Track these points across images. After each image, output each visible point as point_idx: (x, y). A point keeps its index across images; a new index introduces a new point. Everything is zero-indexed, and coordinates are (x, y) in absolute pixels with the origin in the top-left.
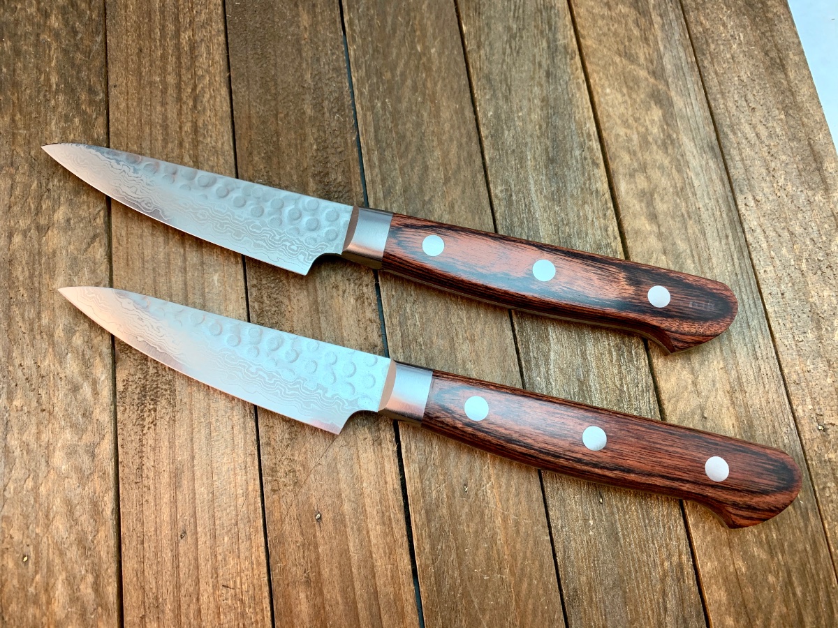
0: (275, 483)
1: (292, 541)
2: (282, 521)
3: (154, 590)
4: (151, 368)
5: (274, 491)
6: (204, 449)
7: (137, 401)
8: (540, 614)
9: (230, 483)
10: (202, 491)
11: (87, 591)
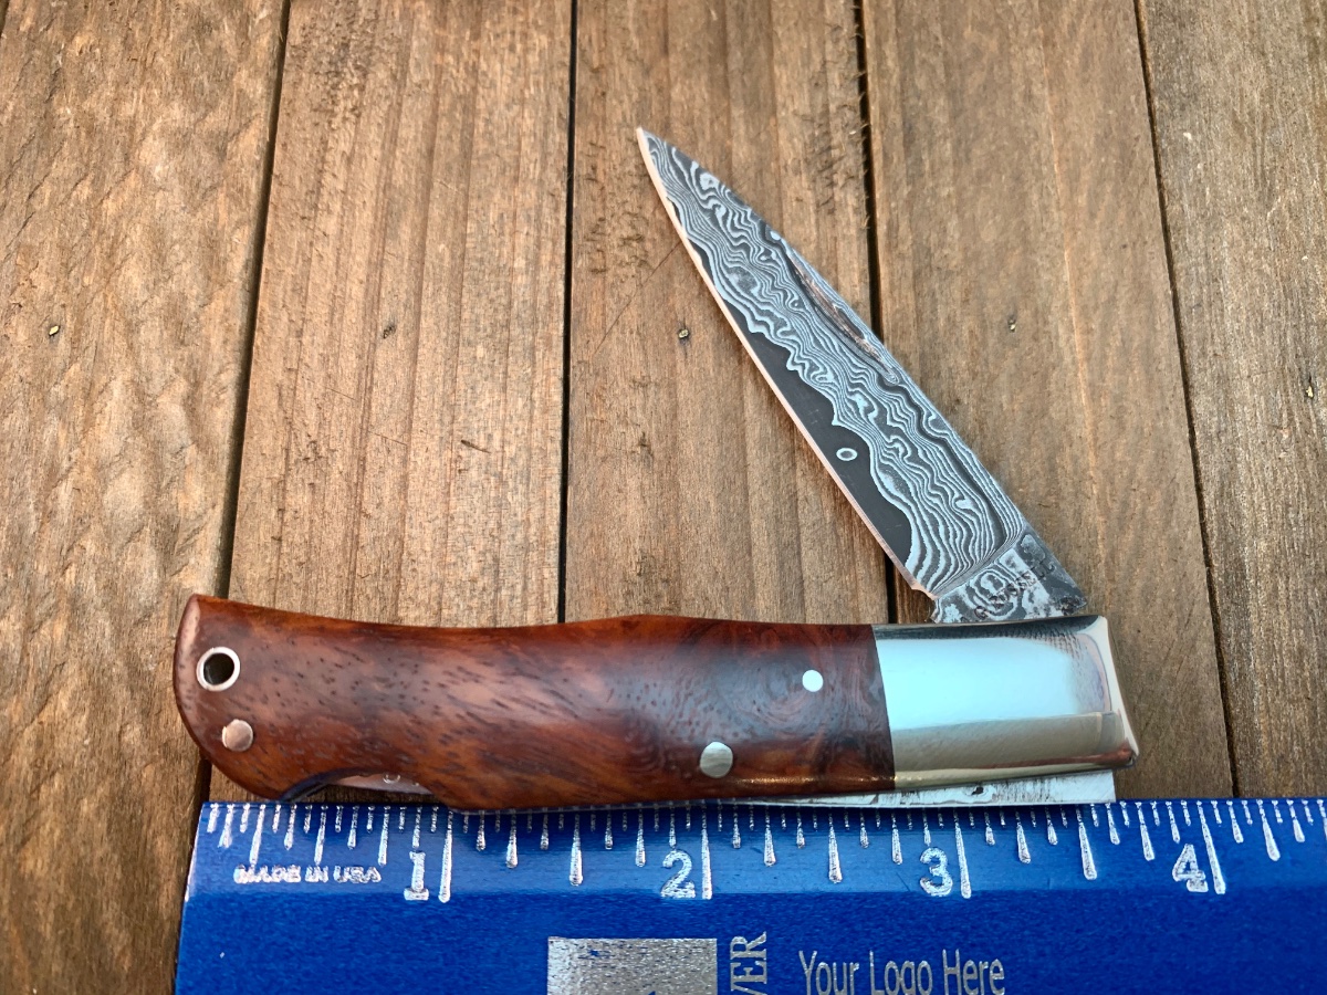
0: (597, 256)
1: (624, 374)
2: (607, 334)
3: (313, 430)
4: (364, 11)
5: (595, 271)
6: (455, 172)
7: (325, 68)
8: (1159, 601)
9: (502, 243)
10: (439, 249)
11: (172, 411)
